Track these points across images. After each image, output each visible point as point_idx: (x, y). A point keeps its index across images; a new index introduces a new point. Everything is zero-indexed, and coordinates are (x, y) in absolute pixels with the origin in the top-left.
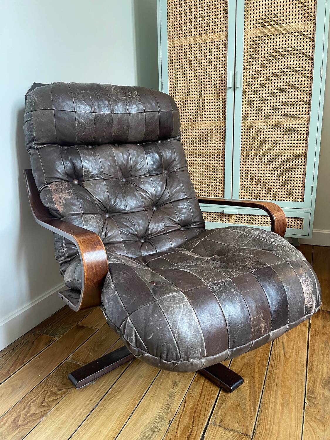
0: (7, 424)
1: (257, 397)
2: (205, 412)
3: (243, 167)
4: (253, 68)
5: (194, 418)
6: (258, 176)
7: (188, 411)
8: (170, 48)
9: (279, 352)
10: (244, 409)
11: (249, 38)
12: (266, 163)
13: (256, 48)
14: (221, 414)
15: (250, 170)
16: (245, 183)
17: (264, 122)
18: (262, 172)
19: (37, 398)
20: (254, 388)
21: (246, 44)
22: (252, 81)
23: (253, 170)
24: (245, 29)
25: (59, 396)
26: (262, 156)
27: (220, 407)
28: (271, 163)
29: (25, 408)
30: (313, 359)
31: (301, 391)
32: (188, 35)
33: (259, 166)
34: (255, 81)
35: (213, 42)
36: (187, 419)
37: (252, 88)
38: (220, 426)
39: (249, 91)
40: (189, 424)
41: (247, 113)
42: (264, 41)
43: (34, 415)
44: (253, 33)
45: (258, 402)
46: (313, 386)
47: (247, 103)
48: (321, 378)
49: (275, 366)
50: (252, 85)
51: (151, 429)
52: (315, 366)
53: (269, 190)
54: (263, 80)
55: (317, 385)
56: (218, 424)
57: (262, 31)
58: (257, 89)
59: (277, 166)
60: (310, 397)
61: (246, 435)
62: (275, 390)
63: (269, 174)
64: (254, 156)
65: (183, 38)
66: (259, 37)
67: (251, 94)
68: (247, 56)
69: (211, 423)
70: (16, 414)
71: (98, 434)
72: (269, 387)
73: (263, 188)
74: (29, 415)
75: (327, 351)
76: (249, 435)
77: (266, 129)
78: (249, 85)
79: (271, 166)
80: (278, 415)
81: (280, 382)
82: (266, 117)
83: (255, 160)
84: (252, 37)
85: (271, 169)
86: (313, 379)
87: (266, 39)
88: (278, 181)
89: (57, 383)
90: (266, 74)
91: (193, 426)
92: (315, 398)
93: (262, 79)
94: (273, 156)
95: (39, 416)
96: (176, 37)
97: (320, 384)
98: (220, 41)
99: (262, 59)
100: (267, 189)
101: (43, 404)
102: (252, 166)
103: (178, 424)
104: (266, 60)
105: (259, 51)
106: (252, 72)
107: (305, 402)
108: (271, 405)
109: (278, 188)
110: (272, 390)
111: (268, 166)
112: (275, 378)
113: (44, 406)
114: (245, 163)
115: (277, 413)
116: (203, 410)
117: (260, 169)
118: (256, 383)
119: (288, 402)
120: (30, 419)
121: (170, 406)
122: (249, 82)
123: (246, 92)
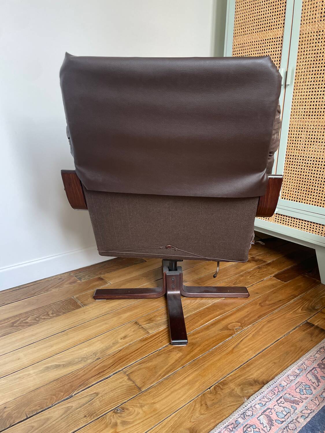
0: (8, 323)
1: (175, 369)
2: (127, 362)
3: (287, 167)
4: (305, 65)
5: (115, 363)
6: (300, 178)
7: (116, 357)
8: (235, 45)
9: (231, 345)
10: (156, 372)
11: (304, 33)
12: (309, 165)
13: (310, 44)
14: (137, 368)
15: (294, 171)
16: (287, 183)
17: (311, 122)
18: (305, 174)
19: (36, 314)
20: (179, 362)
21: (301, 40)
22: (303, 79)
23: (296, 171)
24: (301, 24)
25: (49, 317)
26: (306, 157)
27: (140, 364)
28: (314, 166)
29: (25, 317)
30: (255, 361)
31: (216, 379)
32: (250, 33)
33: (302, 167)
34: (306, 78)
35: (271, 39)
36: (111, 361)
37: (303, 85)
38: (127, 375)
39: (299, 89)
40: (108, 365)
41: (296, 111)
42: (319, 37)
43: (27, 323)
44: (309, 28)
45: (172, 372)
46: (231, 380)
47: (297, 101)
48: (245, 378)
49: (215, 354)
50: (303, 82)
51: (82, 358)
52: (252, 366)
53: (310, 193)
54: (314, 78)
55: (235, 381)
56: (127, 373)
57: (317, 26)
58: (308, 87)
59: (319, 169)
60: (219, 387)
61: (140, 389)
62: (195, 370)
63: (311, 176)
64: (298, 156)
65: (246, 36)
66: (314, 32)
67: (302, 92)
68: (301, 52)
69: (123, 371)
70: (18, 319)
71: (50, 347)
72: (192, 365)
73: (304, 191)
74: (24, 322)
75: (278, 360)
77: (313, 129)
78: (300, 82)
79: (313, 169)
80: (177, 387)
81: (206, 366)
82: (314, 117)
83: (299, 161)
84: (307, 33)
85: (313, 172)
86: (237, 375)
87: (321, 34)
88: (319, 186)
89: (55, 309)
90: (318, 70)
91: (110, 367)
92: (222, 389)
93: (313, 76)
94: (317, 158)
95: (28, 324)
96: (240, 35)
97: (238, 382)
98: (277, 38)
99: (315, 55)
100: (307, 193)
101: (36, 319)
102: (296, 166)
103: (102, 362)
104: (319, 56)
105: (313, 47)
106: (305, 68)
107: (210, 388)
108: (180, 378)
109: (318, 193)
110: (192, 369)
111: (311, 168)
112: (204, 362)
113: (36, 320)
114: (289, 163)
115: (178, 385)
116: (127, 361)
117: (303, 171)
118: (185, 359)
119: (196, 382)
120: (22, 324)
121: (107, 349)
122: (301, 79)
123: (297, 89)
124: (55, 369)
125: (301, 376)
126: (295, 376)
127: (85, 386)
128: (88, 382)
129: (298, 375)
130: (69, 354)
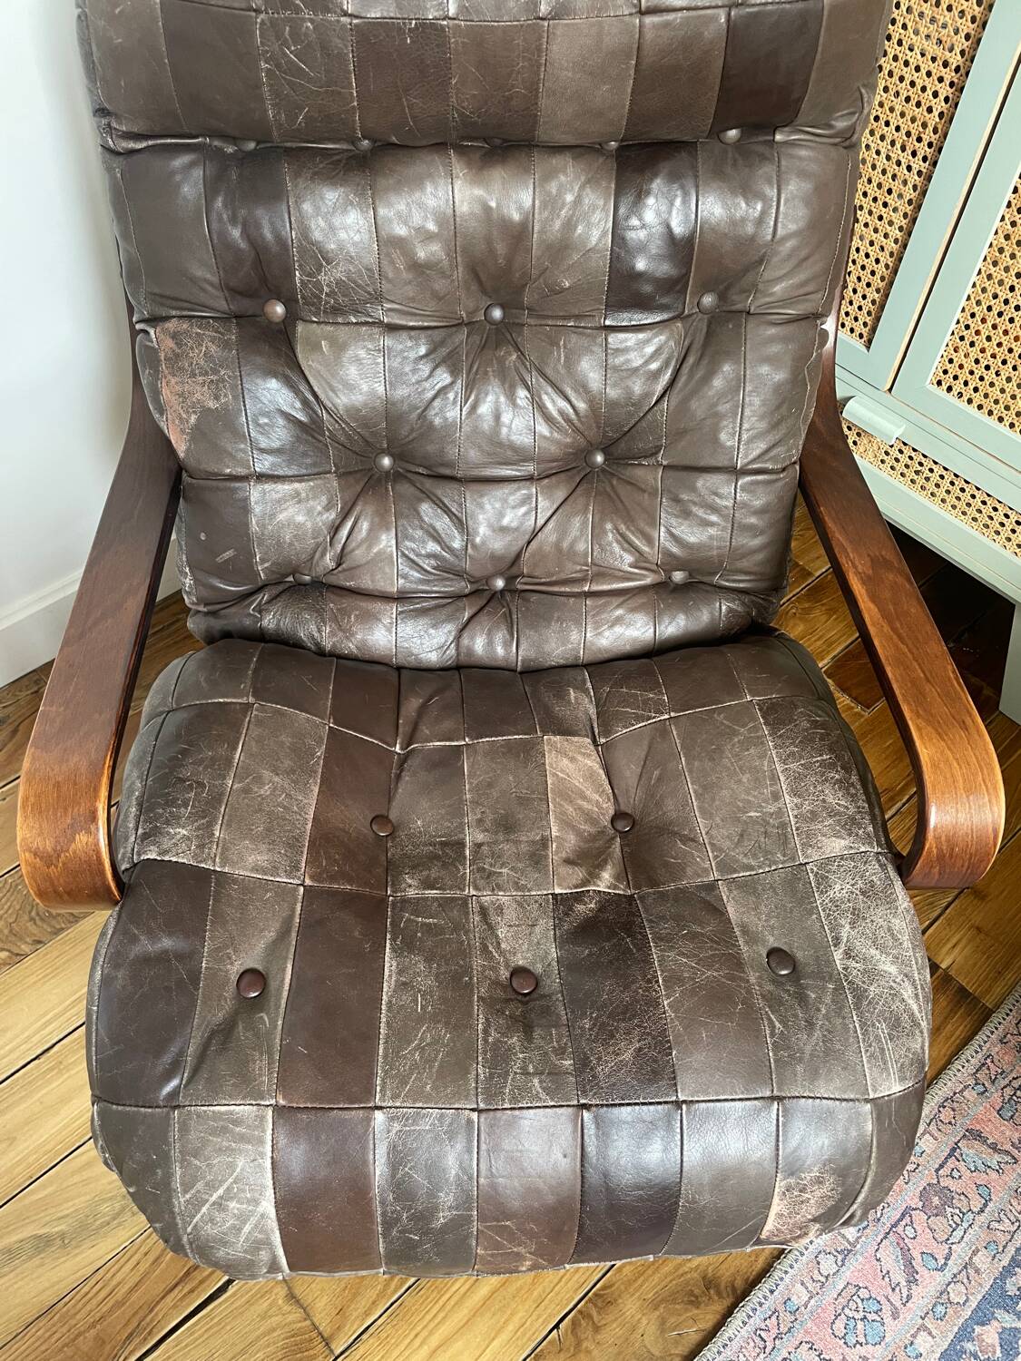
46: (630, 1283)
55: (639, 1288)
60: (590, 1317)
61: (327, 1343)
76: (333, 1347)
92: (597, 1329)
107: (557, 1326)
124: (36, 1261)
125: (858, 1256)
126: (840, 1257)
127: (145, 1339)
128: (152, 1320)
129: (850, 1251)
130: (76, 1178)
